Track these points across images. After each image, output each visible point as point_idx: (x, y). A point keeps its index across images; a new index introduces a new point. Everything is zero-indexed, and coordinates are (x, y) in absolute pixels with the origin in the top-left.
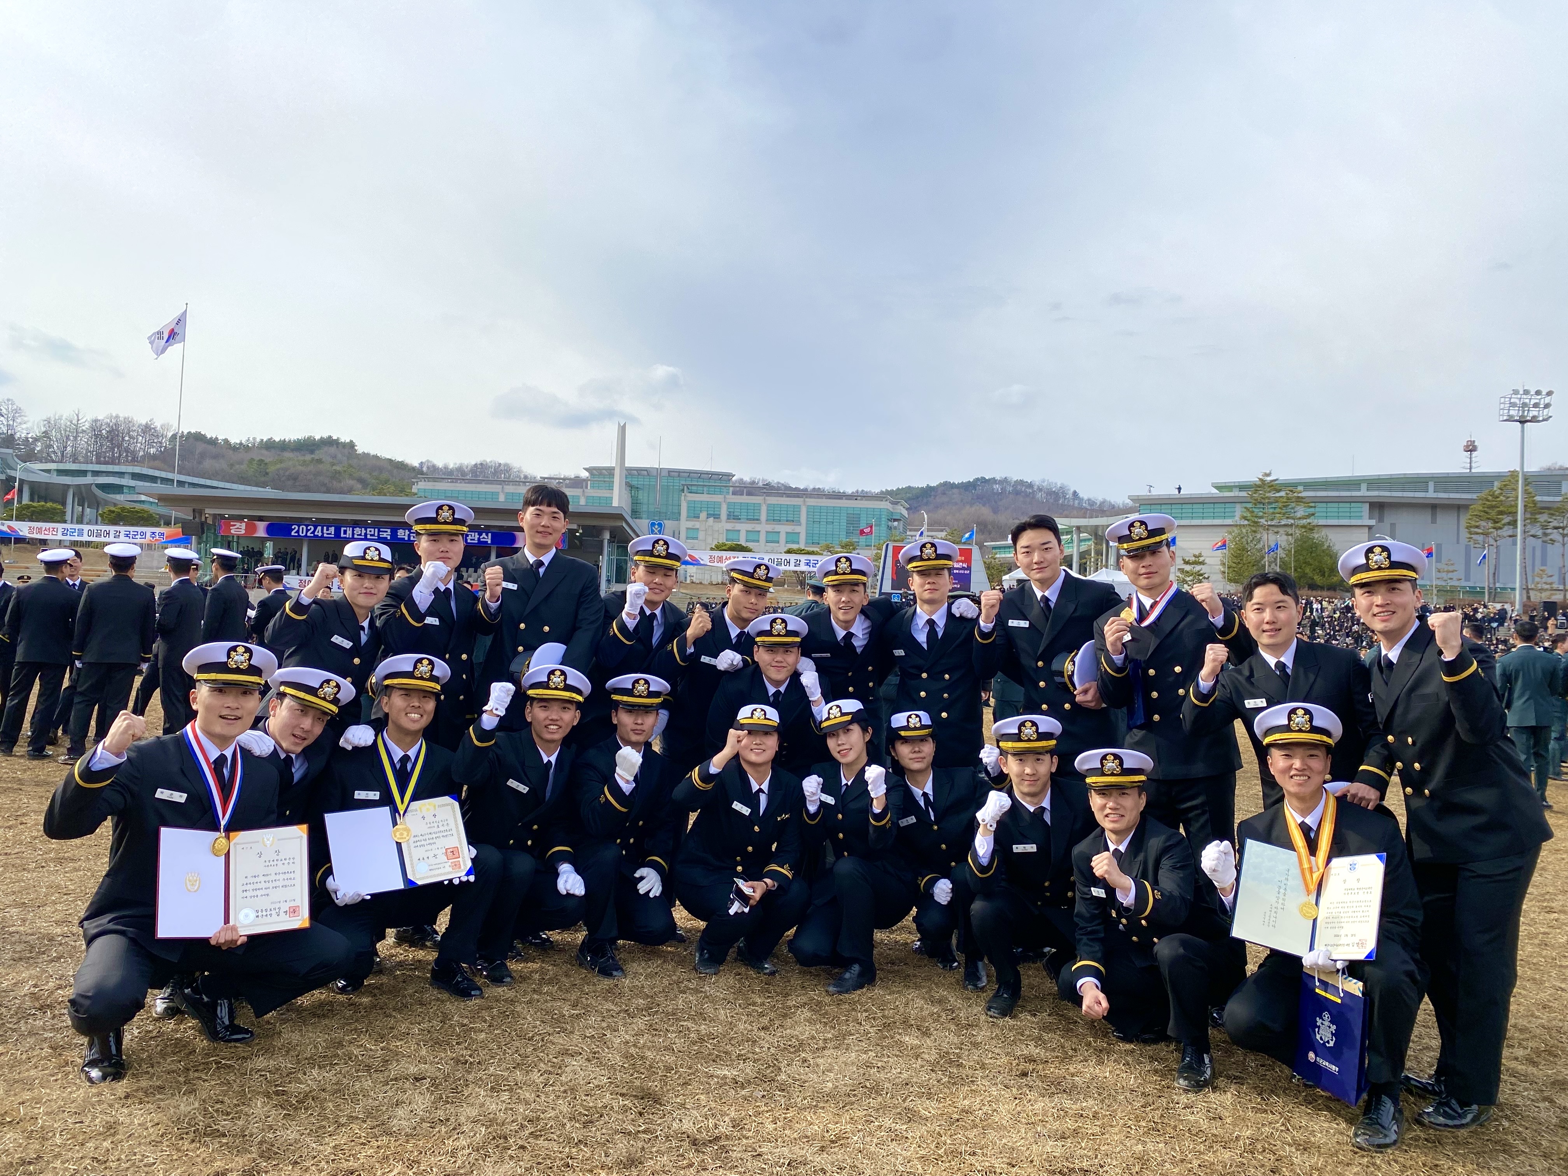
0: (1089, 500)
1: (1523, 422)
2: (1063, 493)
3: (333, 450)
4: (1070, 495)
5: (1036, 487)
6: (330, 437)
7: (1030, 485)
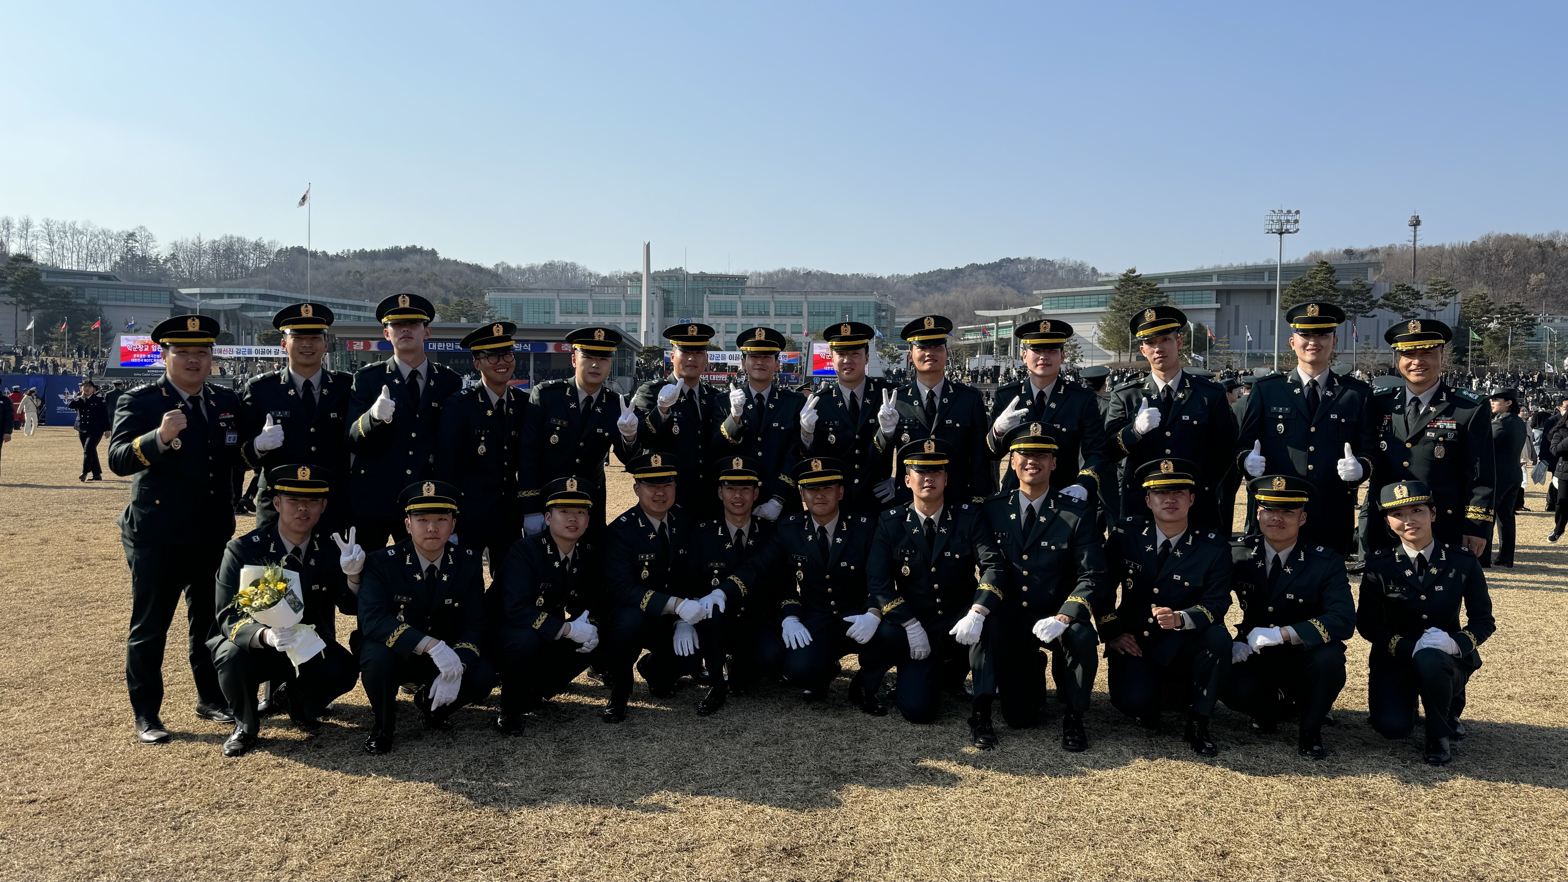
3: (418, 257)
6: (414, 246)
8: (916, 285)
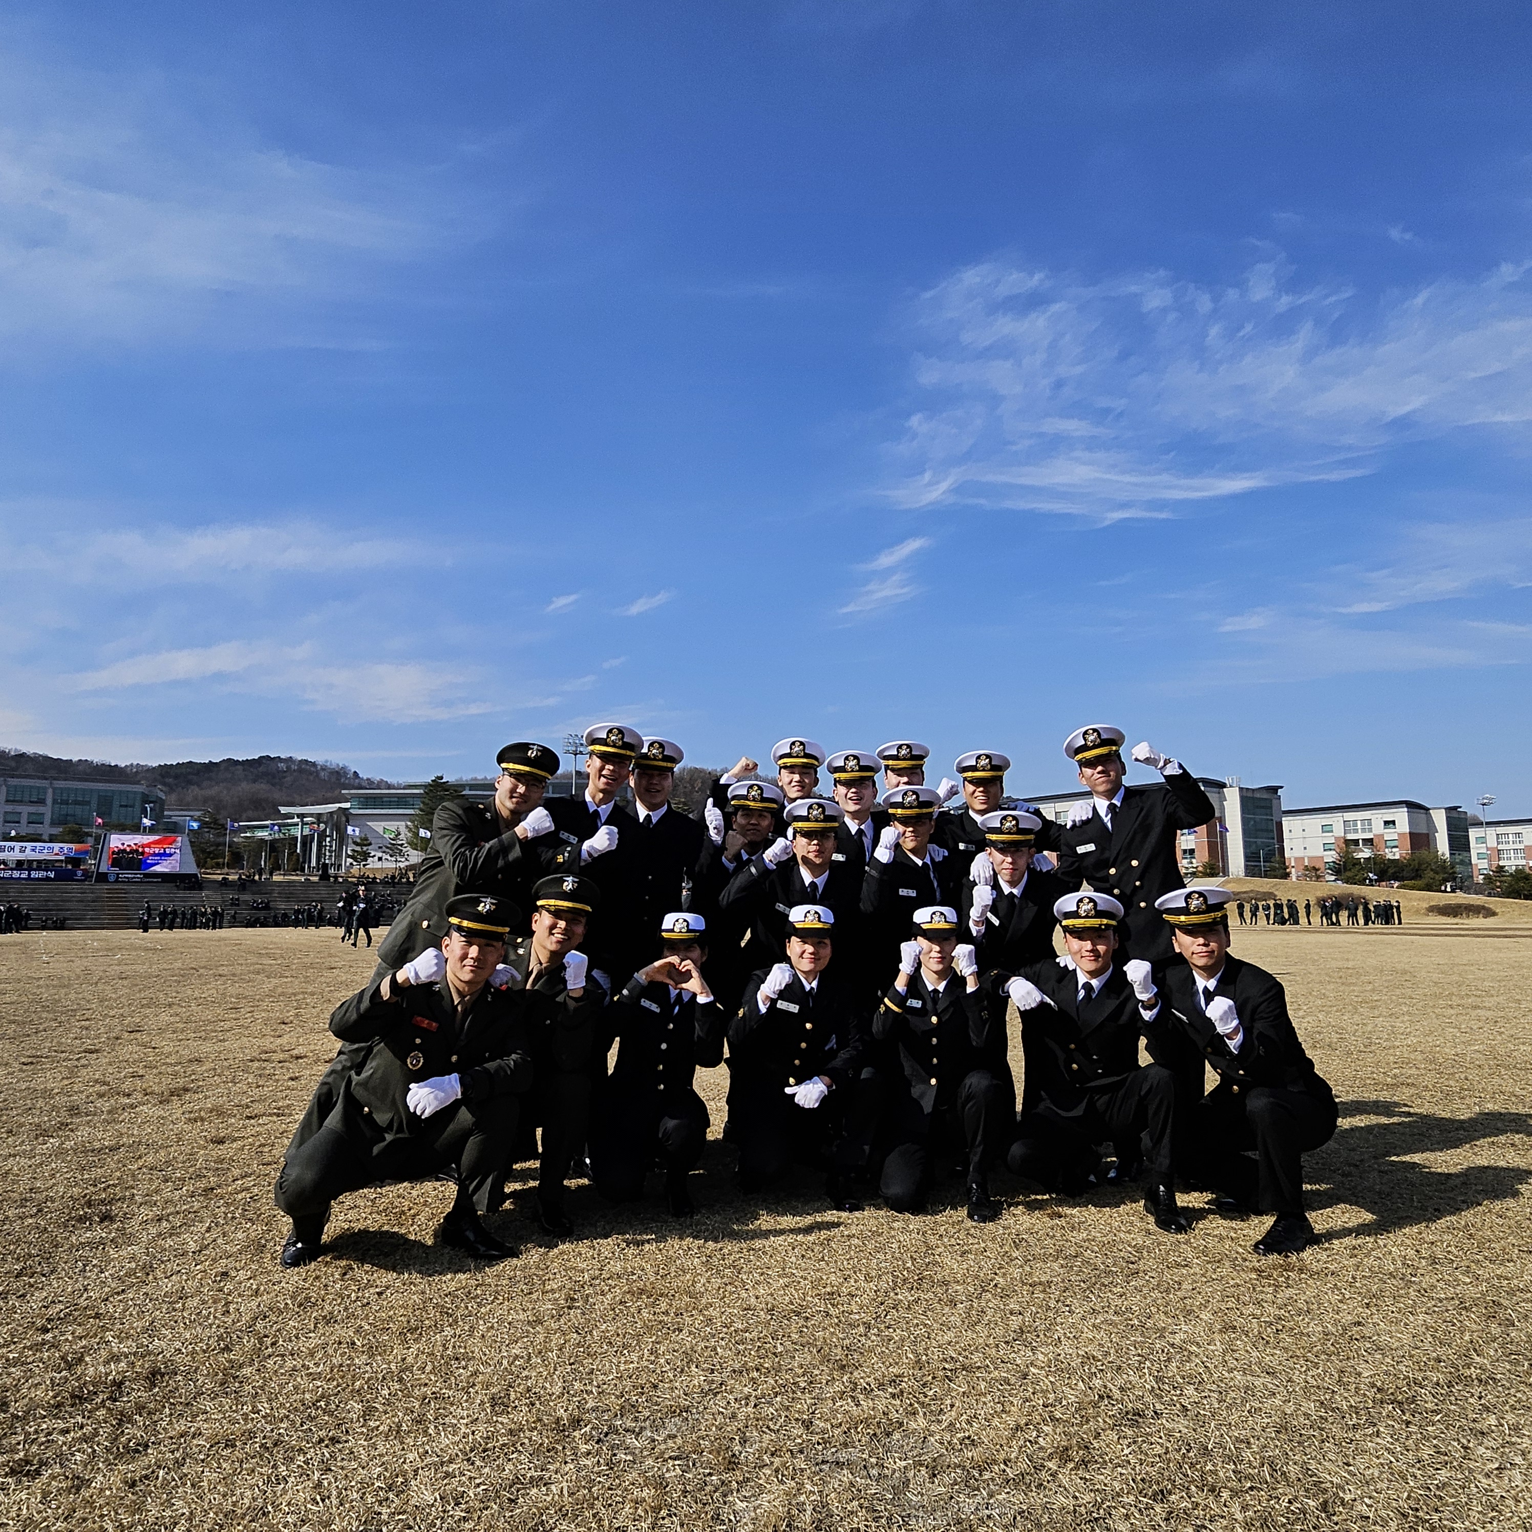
0: (368, 779)
1: (576, 755)
2: (345, 772)
4: (351, 775)
5: (319, 767)
7: (314, 764)
8: (163, 776)
